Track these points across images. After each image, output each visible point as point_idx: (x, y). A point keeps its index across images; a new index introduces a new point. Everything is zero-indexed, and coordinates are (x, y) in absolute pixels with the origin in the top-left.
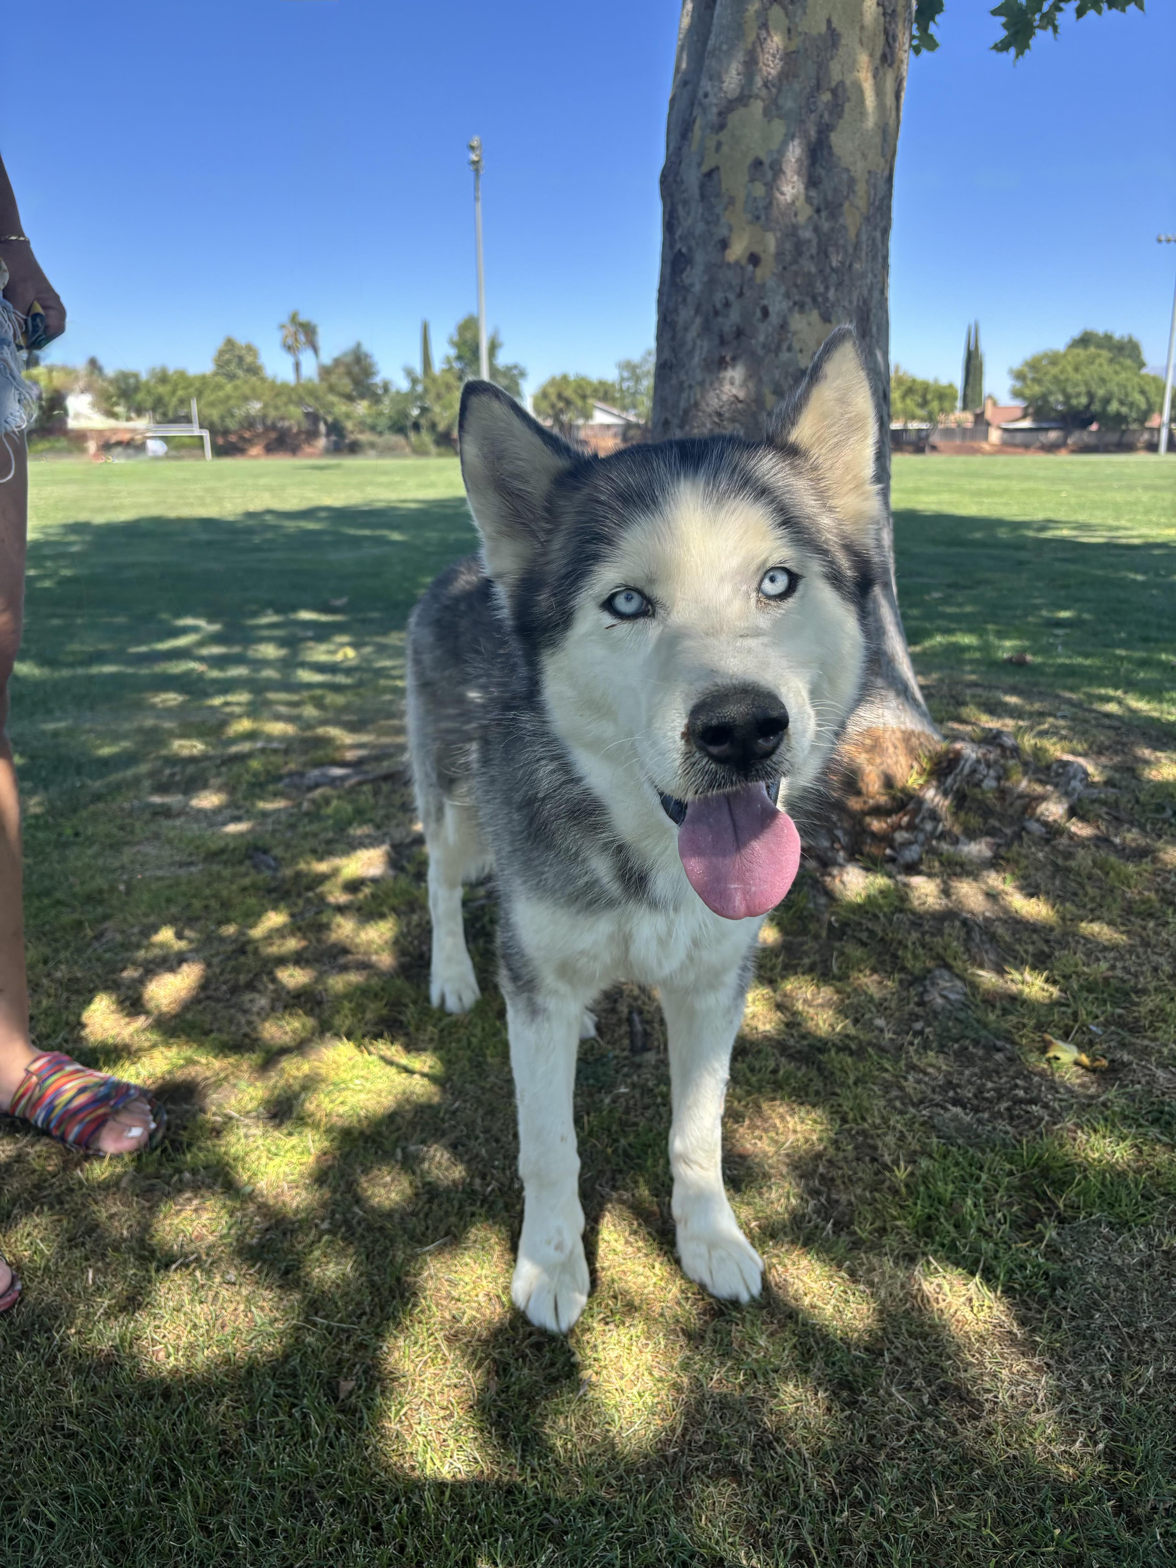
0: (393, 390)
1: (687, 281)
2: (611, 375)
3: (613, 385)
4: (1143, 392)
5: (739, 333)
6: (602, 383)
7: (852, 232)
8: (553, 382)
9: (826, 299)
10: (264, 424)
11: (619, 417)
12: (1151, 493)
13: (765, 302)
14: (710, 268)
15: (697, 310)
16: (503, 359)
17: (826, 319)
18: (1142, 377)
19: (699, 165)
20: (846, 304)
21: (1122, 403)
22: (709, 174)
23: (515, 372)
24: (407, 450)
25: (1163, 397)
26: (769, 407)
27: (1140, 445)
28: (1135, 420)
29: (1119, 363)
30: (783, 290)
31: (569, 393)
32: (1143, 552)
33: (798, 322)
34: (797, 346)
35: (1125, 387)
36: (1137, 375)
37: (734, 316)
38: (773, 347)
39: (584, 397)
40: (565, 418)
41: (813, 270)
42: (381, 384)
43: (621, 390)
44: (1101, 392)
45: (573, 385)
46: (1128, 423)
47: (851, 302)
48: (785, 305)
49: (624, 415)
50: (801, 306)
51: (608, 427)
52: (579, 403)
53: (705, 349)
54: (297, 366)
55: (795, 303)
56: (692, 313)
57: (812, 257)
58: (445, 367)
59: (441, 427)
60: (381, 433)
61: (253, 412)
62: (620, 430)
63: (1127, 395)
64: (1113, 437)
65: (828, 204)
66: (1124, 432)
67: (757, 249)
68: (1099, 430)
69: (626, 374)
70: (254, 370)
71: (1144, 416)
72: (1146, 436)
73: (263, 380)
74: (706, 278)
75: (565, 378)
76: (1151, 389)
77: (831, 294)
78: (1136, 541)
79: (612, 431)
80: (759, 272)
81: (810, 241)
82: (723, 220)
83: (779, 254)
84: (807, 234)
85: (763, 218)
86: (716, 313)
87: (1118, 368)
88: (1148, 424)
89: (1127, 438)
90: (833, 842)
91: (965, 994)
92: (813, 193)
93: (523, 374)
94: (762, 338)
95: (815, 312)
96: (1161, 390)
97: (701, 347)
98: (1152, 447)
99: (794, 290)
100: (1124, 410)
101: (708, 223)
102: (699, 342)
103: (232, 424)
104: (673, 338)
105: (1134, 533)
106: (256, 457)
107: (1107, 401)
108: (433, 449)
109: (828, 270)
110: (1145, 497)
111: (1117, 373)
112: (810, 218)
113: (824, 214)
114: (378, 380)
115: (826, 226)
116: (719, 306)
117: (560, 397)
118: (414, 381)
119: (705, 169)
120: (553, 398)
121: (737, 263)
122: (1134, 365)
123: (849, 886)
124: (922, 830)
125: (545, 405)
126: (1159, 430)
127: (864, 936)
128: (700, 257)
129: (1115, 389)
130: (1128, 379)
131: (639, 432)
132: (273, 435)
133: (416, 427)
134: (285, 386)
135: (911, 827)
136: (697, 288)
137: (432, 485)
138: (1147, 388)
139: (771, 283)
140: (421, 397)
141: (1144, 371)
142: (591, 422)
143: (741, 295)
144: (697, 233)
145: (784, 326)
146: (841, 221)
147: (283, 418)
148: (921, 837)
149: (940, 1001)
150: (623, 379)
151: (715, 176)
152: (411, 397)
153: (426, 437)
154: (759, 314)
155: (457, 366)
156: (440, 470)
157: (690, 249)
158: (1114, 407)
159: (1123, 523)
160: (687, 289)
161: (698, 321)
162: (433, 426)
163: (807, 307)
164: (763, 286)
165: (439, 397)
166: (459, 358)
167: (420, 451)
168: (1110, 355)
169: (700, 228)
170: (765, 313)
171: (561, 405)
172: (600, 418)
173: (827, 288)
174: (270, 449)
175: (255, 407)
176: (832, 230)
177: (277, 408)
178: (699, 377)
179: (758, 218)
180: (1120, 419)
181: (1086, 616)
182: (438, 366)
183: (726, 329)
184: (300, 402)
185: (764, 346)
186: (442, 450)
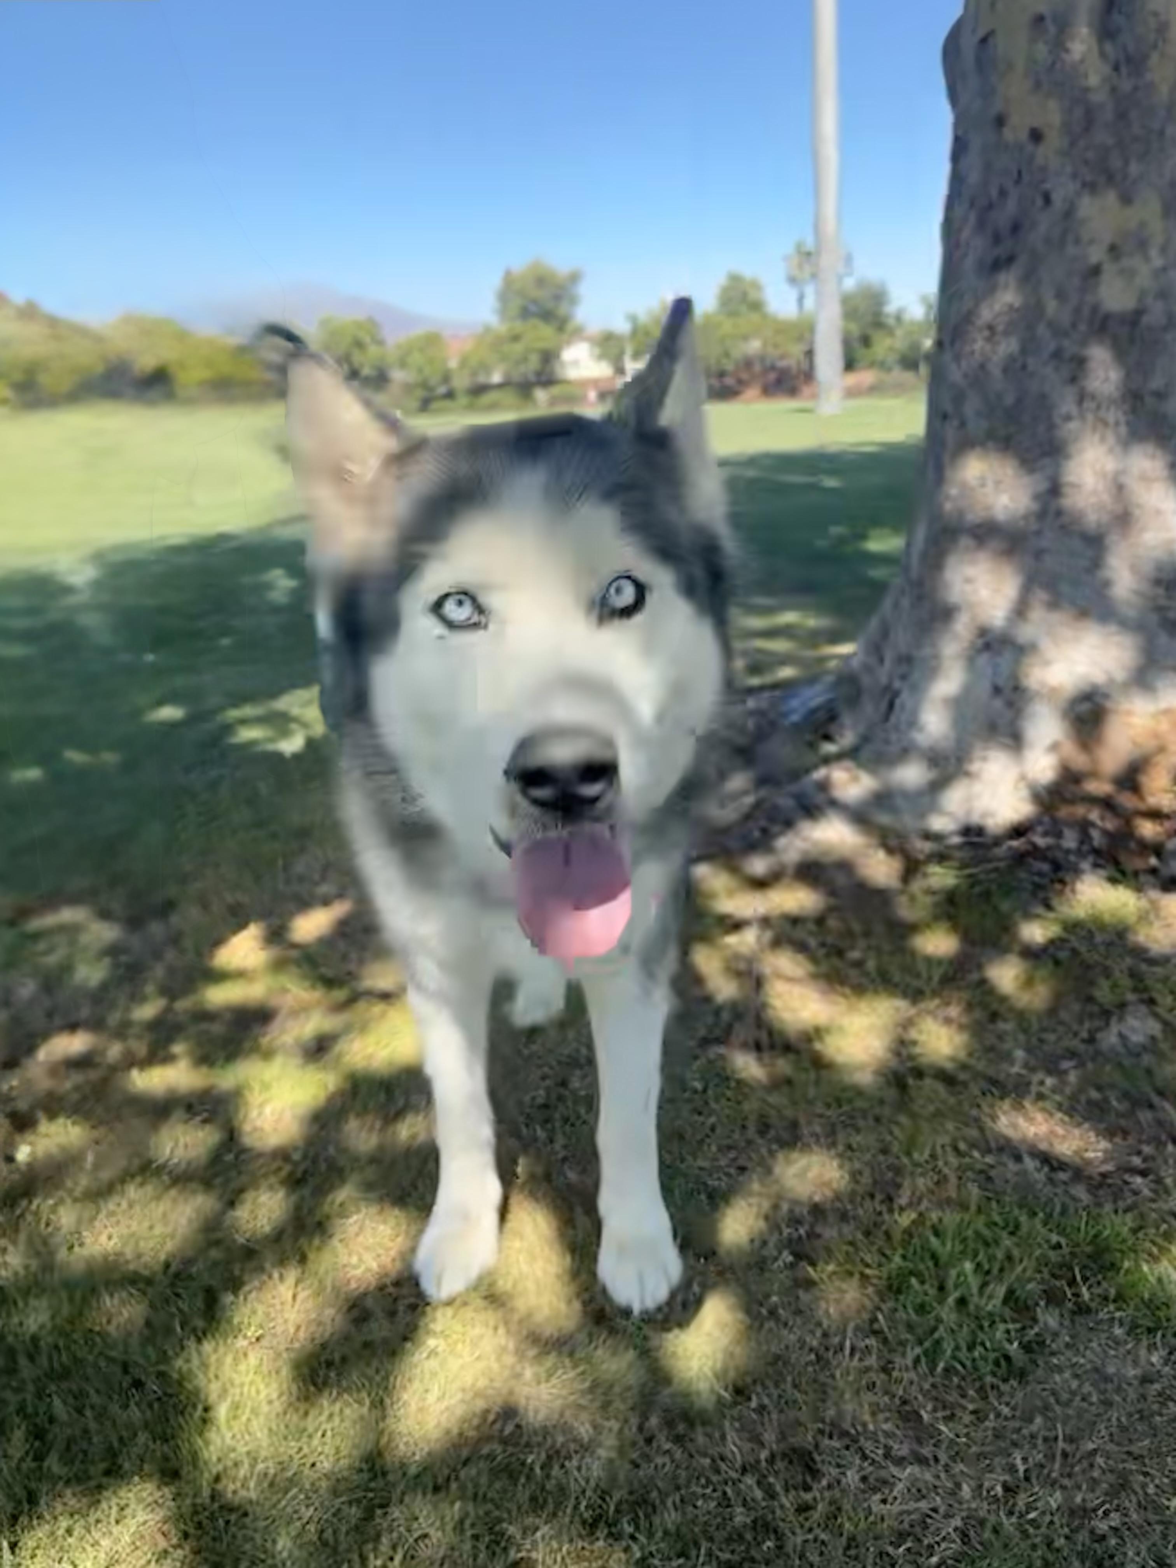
0: (907, 319)
5: (1016, 228)
7: (1163, 91)
9: (1126, 176)
10: (763, 364)
13: (1047, 186)
15: (972, 204)
17: (1126, 200)
19: (974, 31)
20: (1154, 179)
22: (984, 40)
26: (1049, 315)
30: (1069, 169)
33: (1087, 206)
34: (1086, 238)
37: (1011, 206)
38: (1056, 240)
41: (1109, 141)
42: (893, 314)
47: (1161, 178)
48: (1072, 187)
50: (1091, 187)
53: (979, 249)
54: (801, 299)
55: (1085, 184)
57: (1107, 126)
61: (751, 351)
65: (1129, 60)
67: (1040, 123)
70: (757, 306)
73: (765, 316)
77: (1133, 168)
80: (1041, 150)
81: (1104, 106)
82: (1000, 91)
83: (1066, 126)
84: (1101, 98)
85: (1045, 84)
86: (992, 206)
92: (1109, 47)
94: (1042, 231)
95: (1112, 193)
97: (975, 247)
99: (1084, 169)
101: (983, 98)
103: (729, 366)
106: (753, 400)
109: (1128, 139)
112: (1105, 78)
113: (1124, 70)
114: (890, 310)
115: (1127, 85)
116: (994, 197)
119: (981, 33)
121: (1016, 142)
132: (772, 376)
134: (786, 321)
136: (972, 177)
139: (1055, 163)
143: (1019, 180)
145: (1069, 213)
146: (1148, 77)
147: (782, 357)
151: (991, 41)
154: (1039, 202)
161: (972, 217)
163: (1101, 188)
164: (1044, 169)
170: (1047, 199)
173: (1126, 162)
174: (768, 392)
175: (754, 346)
176: (1136, 88)
177: (777, 346)
179: (1040, 84)
183: (1002, 224)
184: (802, 338)
185: (1046, 240)
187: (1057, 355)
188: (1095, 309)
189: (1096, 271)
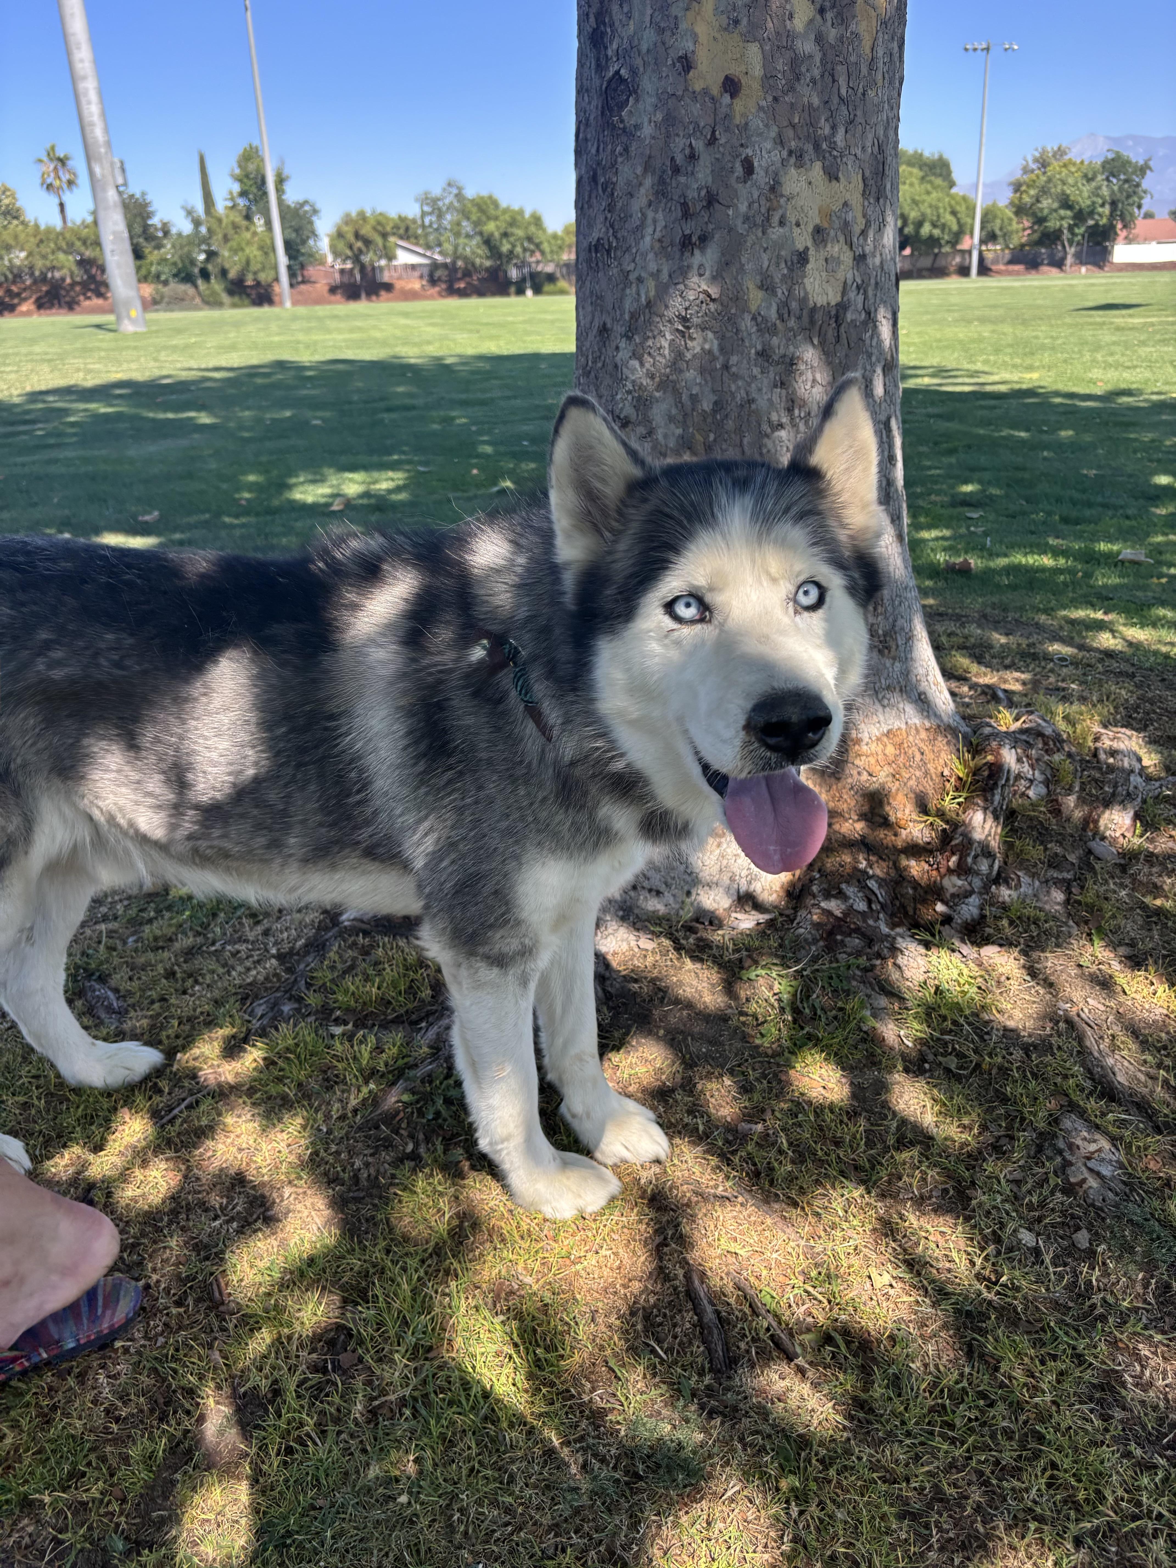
0: (174, 231)
1: (630, 122)
2: (412, 211)
3: (414, 221)
4: (954, 213)
5: (711, 200)
6: (402, 219)
7: (867, 44)
8: (348, 220)
9: (833, 146)
10: (32, 274)
11: (424, 256)
12: (990, 327)
13: (749, 152)
14: (665, 98)
15: (647, 166)
16: (292, 196)
17: (832, 175)
18: (952, 197)
20: (859, 152)
21: (934, 226)
23: (307, 208)
24: (198, 300)
25: (973, 218)
26: (753, 308)
27: (952, 269)
28: (948, 242)
29: (930, 182)
30: (773, 132)
31: (366, 230)
32: (1014, 402)
33: (794, 182)
34: (792, 218)
35: (937, 208)
36: (948, 195)
38: (759, 220)
39: (384, 236)
40: (366, 259)
41: (816, 101)
42: (159, 226)
43: (423, 226)
44: (913, 215)
45: (372, 222)
46: (940, 246)
47: (863, 148)
48: (776, 156)
49: (428, 254)
50: (798, 157)
51: (413, 267)
52: (379, 241)
53: (661, 224)
54: (62, 208)
55: (790, 153)
56: (639, 170)
57: (814, 81)
58: (230, 204)
59: (232, 274)
60: (166, 283)
61: (17, 262)
62: (426, 271)
63: (938, 216)
64: (926, 262)
66: (936, 255)
67: (735, 70)
68: (912, 254)
69: (427, 209)
70: (13, 214)
71: (957, 237)
72: (958, 259)
73: (24, 224)
74: (659, 117)
75: (362, 215)
76: (961, 209)
77: (840, 137)
78: (1003, 388)
79: (417, 274)
80: (739, 105)
81: (811, 56)
82: (683, 26)
83: (768, 78)
84: (807, 46)
85: (744, 21)
86: (676, 170)
87: (929, 187)
88: (959, 247)
89: (941, 262)
90: (870, 902)
91: (1121, 1166)
93: (315, 211)
94: (743, 208)
95: (818, 166)
96: (971, 209)
97: (655, 221)
98: (964, 271)
99: (790, 133)
100: (936, 232)
101: (661, 31)
102: (650, 214)
104: (610, 208)
105: (996, 378)
106: (28, 314)
107: (919, 224)
108: (225, 298)
109: (835, 100)
110: (986, 331)
111: (928, 193)
112: (811, 21)
113: (829, 15)
114: (155, 221)
115: (832, 34)
116: (679, 159)
117: (357, 236)
118: (197, 223)
120: (351, 237)
121: (706, 92)
122: (945, 184)
123: (908, 974)
124: (977, 873)
125: (341, 245)
126: (970, 252)
127: (952, 1063)
128: (648, 84)
129: (929, 211)
130: (939, 200)
131: (446, 273)
132: (44, 288)
133: (205, 274)
134: (49, 231)
135: (962, 870)
136: (647, 131)
137: (233, 347)
138: (958, 208)
139: (757, 123)
140: (205, 240)
141: (954, 191)
142: (395, 263)
143: (712, 141)
144: (644, 47)
145: (774, 188)
146: (853, 27)
147: (53, 268)
148: (977, 883)
149: (1093, 1183)
150: (424, 214)
152: (196, 240)
153: (217, 286)
154: (739, 170)
155: (242, 202)
156: (237, 324)
157: (634, 71)
158: (926, 230)
159: (979, 366)
160: (629, 133)
161: (648, 181)
162: (224, 272)
163: (806, 158)
164: (744, 127)
165: (226, 239)
166: (243, 194)
167: (213, 302)
168: (921, 174)
169: (648, 38)
170: (749, 168)
171: (359, 244)
172: (404, 258)
173: (834, 128)
174: (41, 305)
175: (19, 257)
176: (841, 39)
177: (44, 257)
178: (653, 267)
179: (736, 22)
180: (933, 241)
181: (995, 491)
182: (221, 205)
183: (692, 194)
184: (69, 249)
185: (747, 219)
186: (236, 299)
187: (764, 354)
188: (803, 301)
189: (802, 258)
